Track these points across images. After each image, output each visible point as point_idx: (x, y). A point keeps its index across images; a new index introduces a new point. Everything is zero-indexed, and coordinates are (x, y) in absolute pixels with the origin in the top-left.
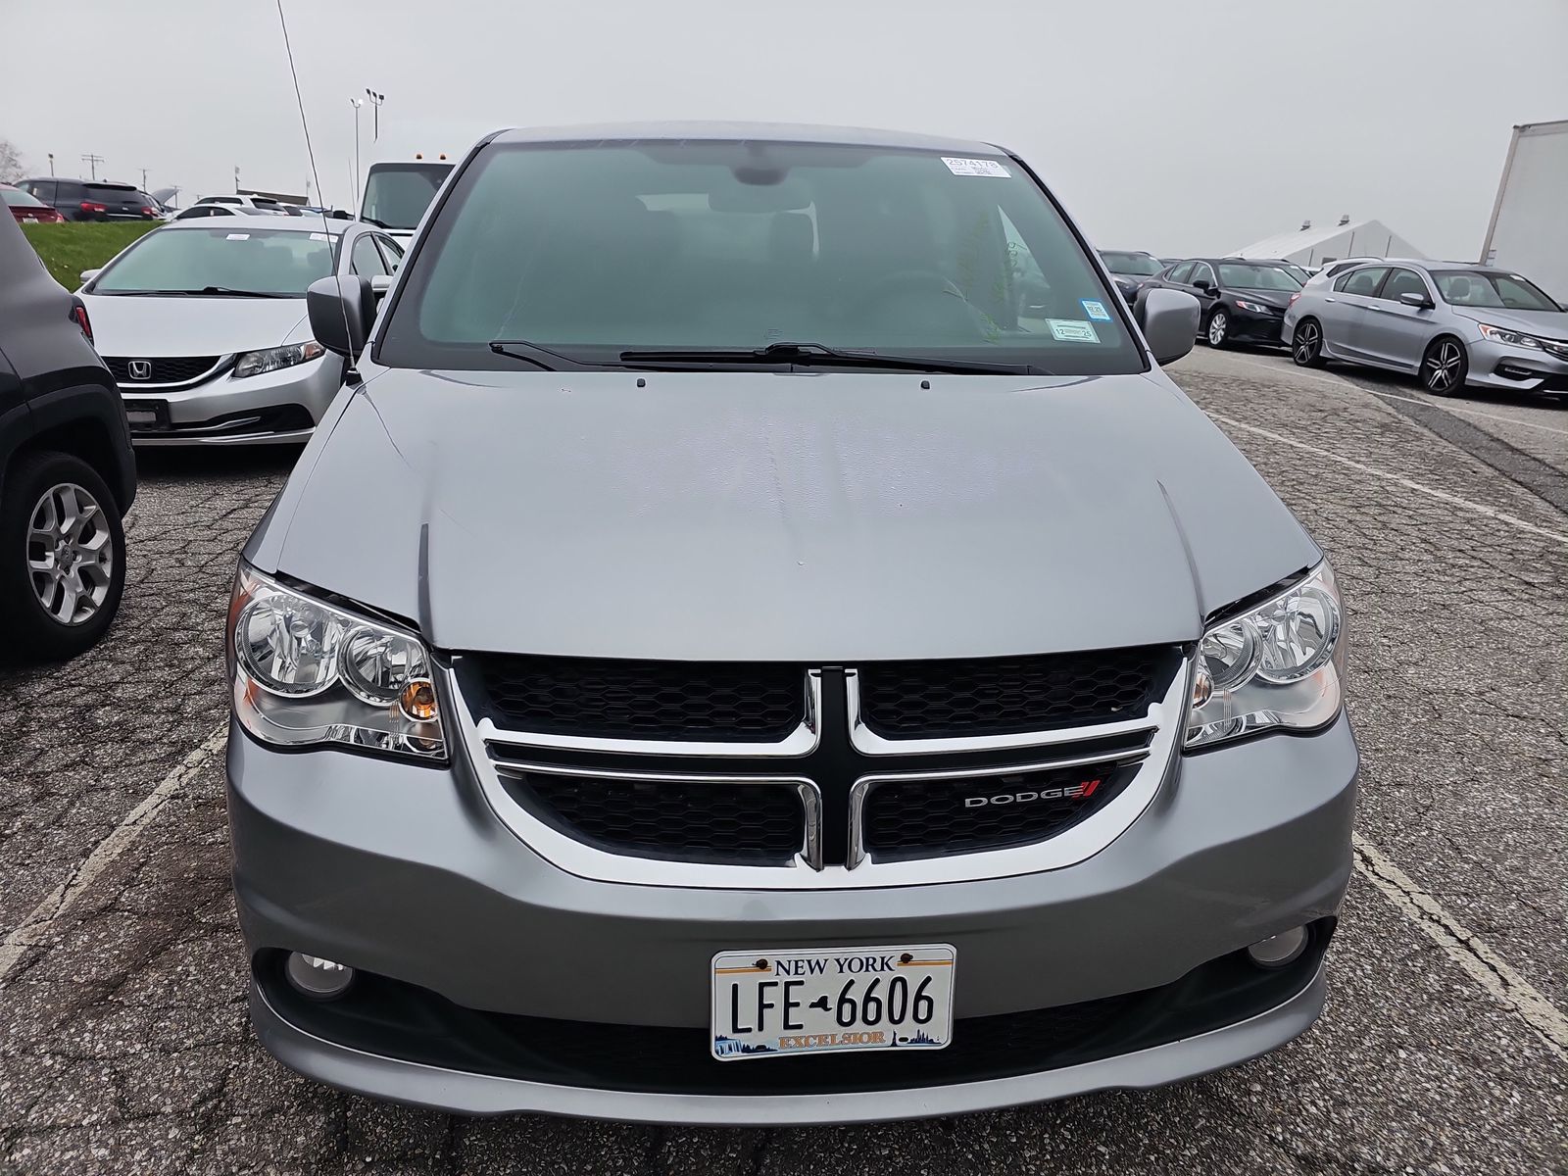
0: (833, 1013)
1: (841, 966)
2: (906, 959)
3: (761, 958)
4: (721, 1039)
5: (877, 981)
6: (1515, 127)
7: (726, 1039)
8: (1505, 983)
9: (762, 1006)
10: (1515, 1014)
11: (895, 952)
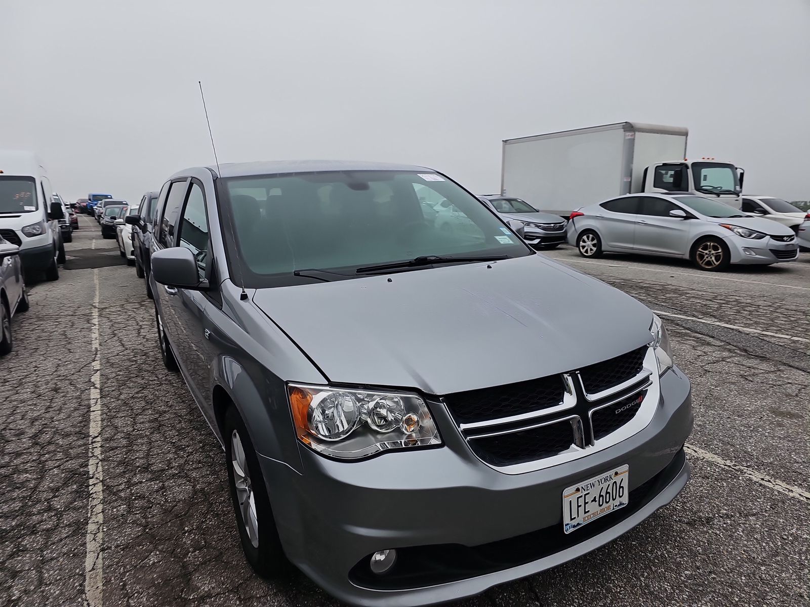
0: (597, 502)
1: (599, 482)
2: (616, 474)
3: (576, 488)
4: (568, 524)
5: (609, 485)
6: (503, 141)
7: (569, 524)
8: (695, 451)
9: (579, 506)
10: (705, 459)
11: (612, 472)
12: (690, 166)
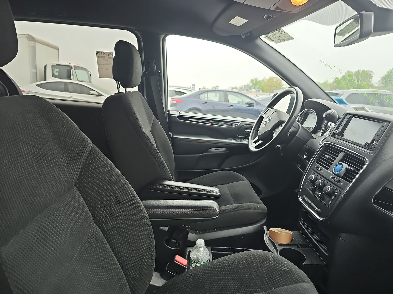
12: (73, 67)
